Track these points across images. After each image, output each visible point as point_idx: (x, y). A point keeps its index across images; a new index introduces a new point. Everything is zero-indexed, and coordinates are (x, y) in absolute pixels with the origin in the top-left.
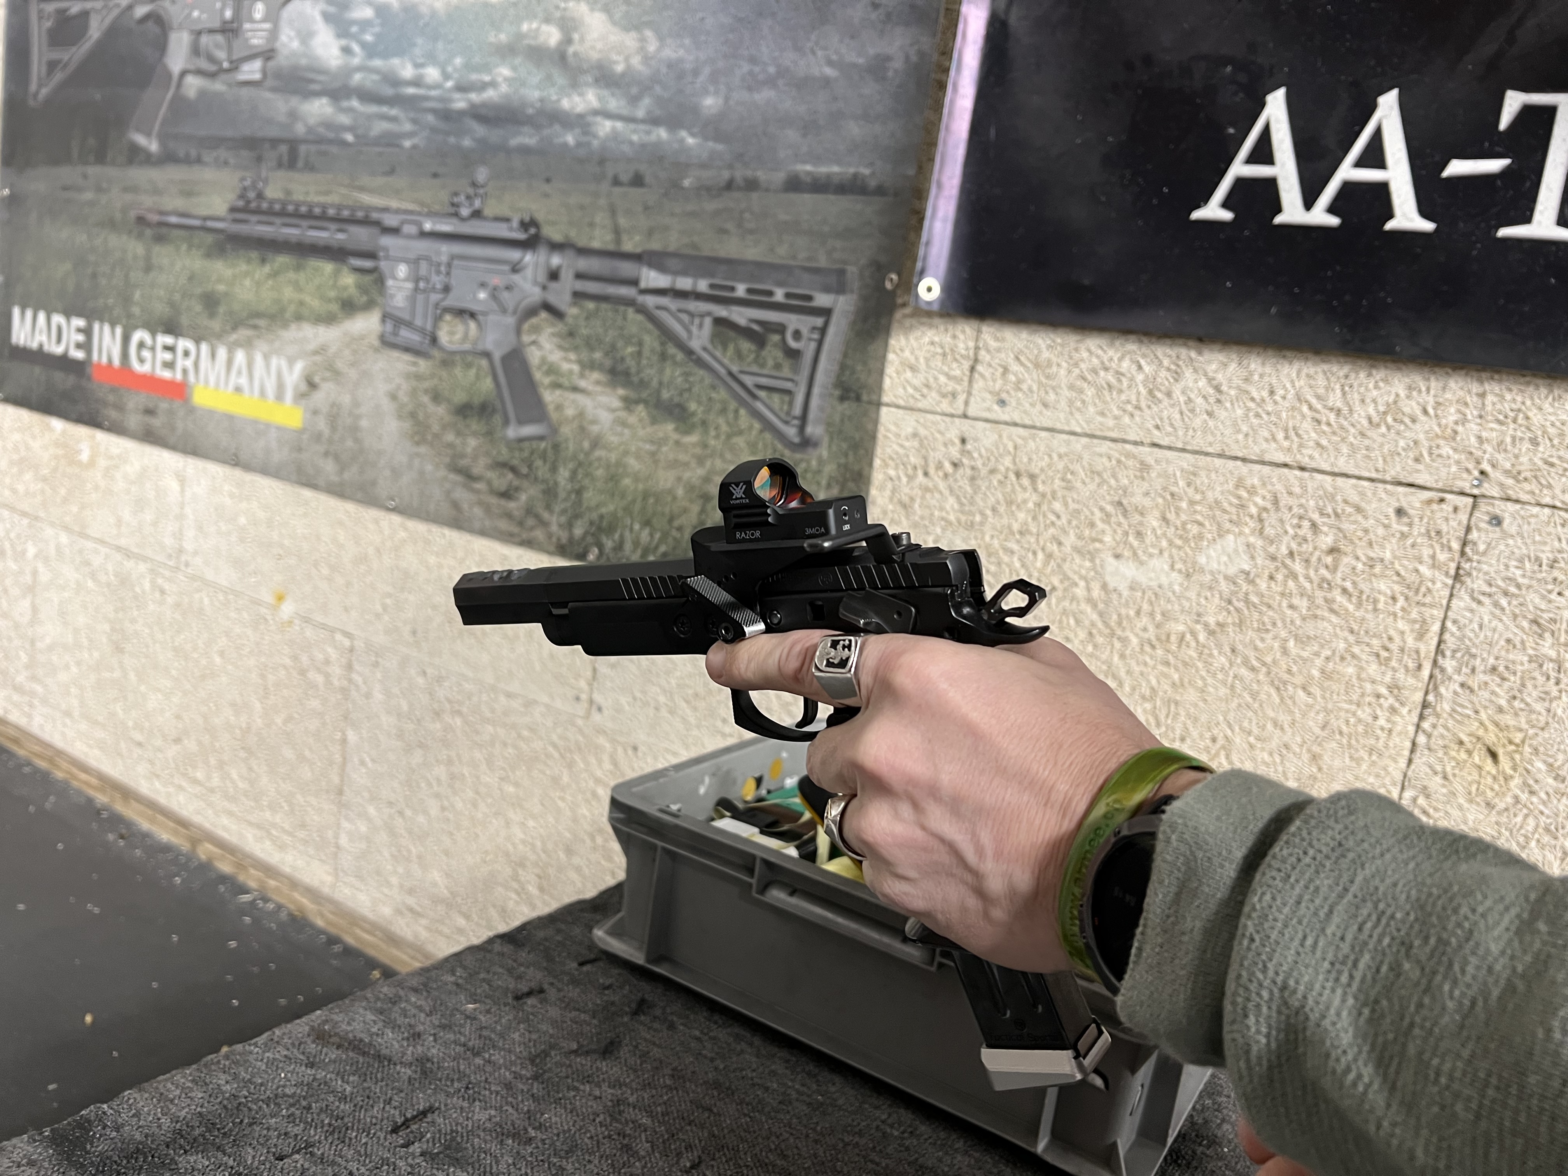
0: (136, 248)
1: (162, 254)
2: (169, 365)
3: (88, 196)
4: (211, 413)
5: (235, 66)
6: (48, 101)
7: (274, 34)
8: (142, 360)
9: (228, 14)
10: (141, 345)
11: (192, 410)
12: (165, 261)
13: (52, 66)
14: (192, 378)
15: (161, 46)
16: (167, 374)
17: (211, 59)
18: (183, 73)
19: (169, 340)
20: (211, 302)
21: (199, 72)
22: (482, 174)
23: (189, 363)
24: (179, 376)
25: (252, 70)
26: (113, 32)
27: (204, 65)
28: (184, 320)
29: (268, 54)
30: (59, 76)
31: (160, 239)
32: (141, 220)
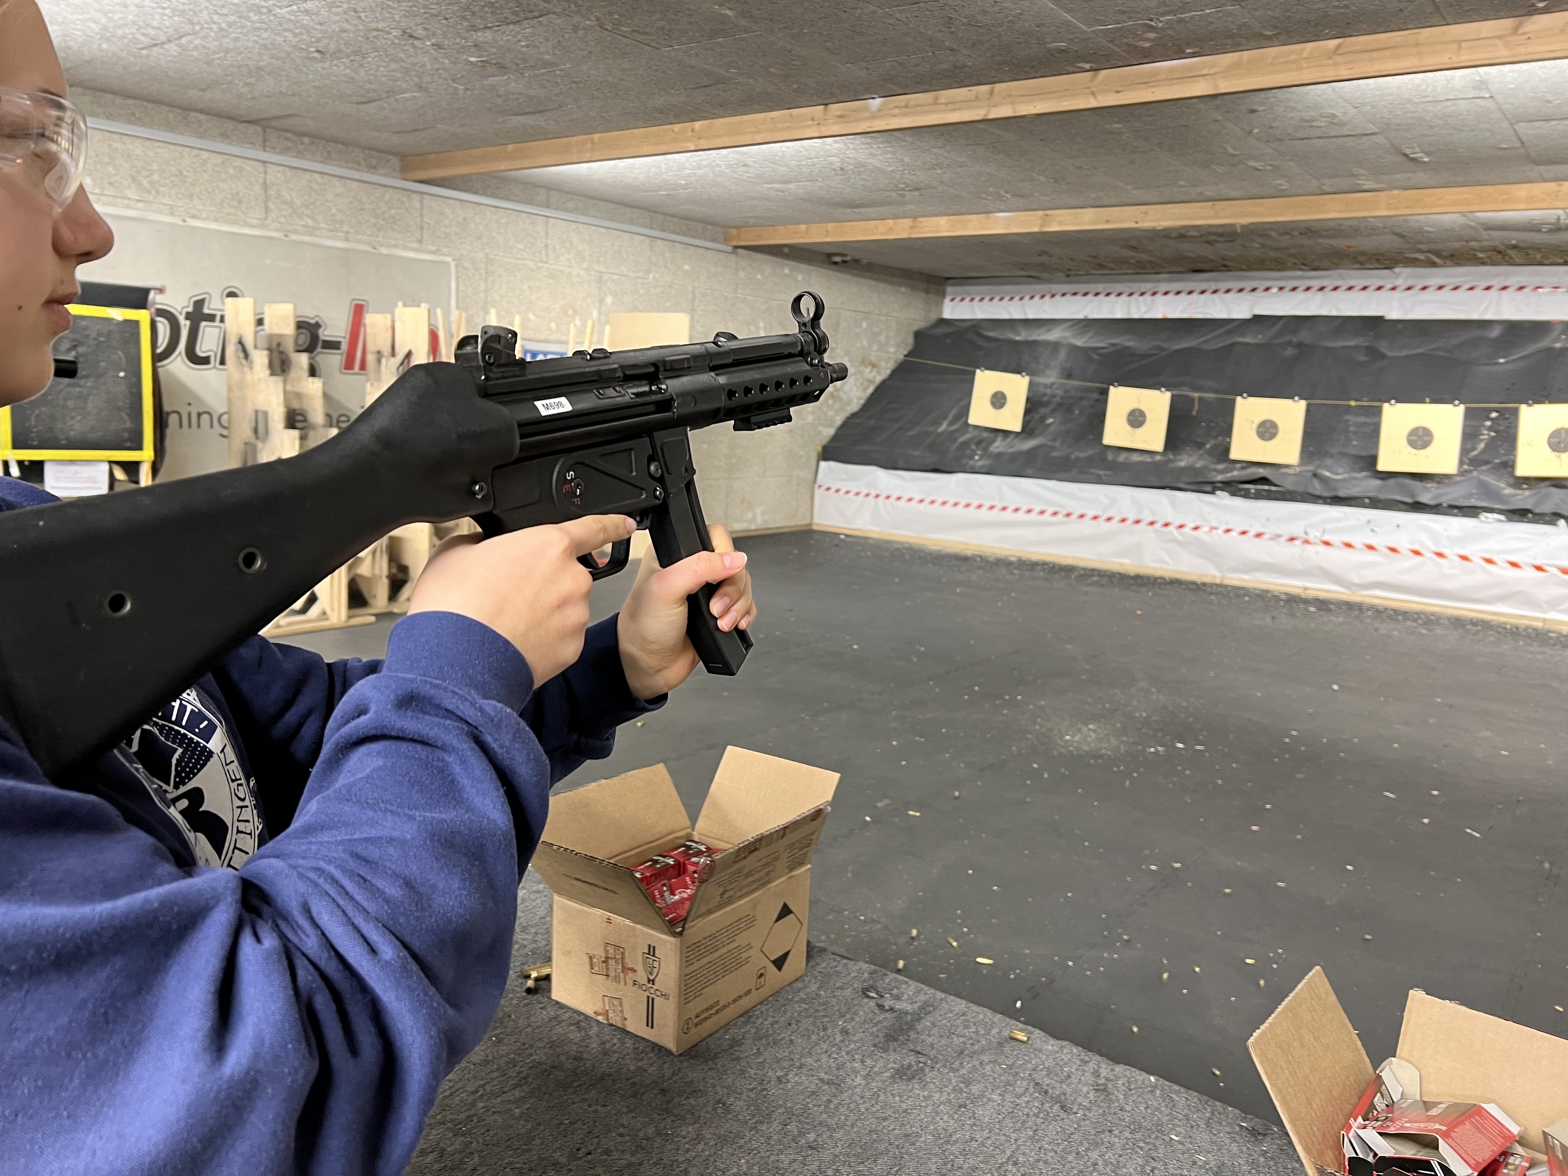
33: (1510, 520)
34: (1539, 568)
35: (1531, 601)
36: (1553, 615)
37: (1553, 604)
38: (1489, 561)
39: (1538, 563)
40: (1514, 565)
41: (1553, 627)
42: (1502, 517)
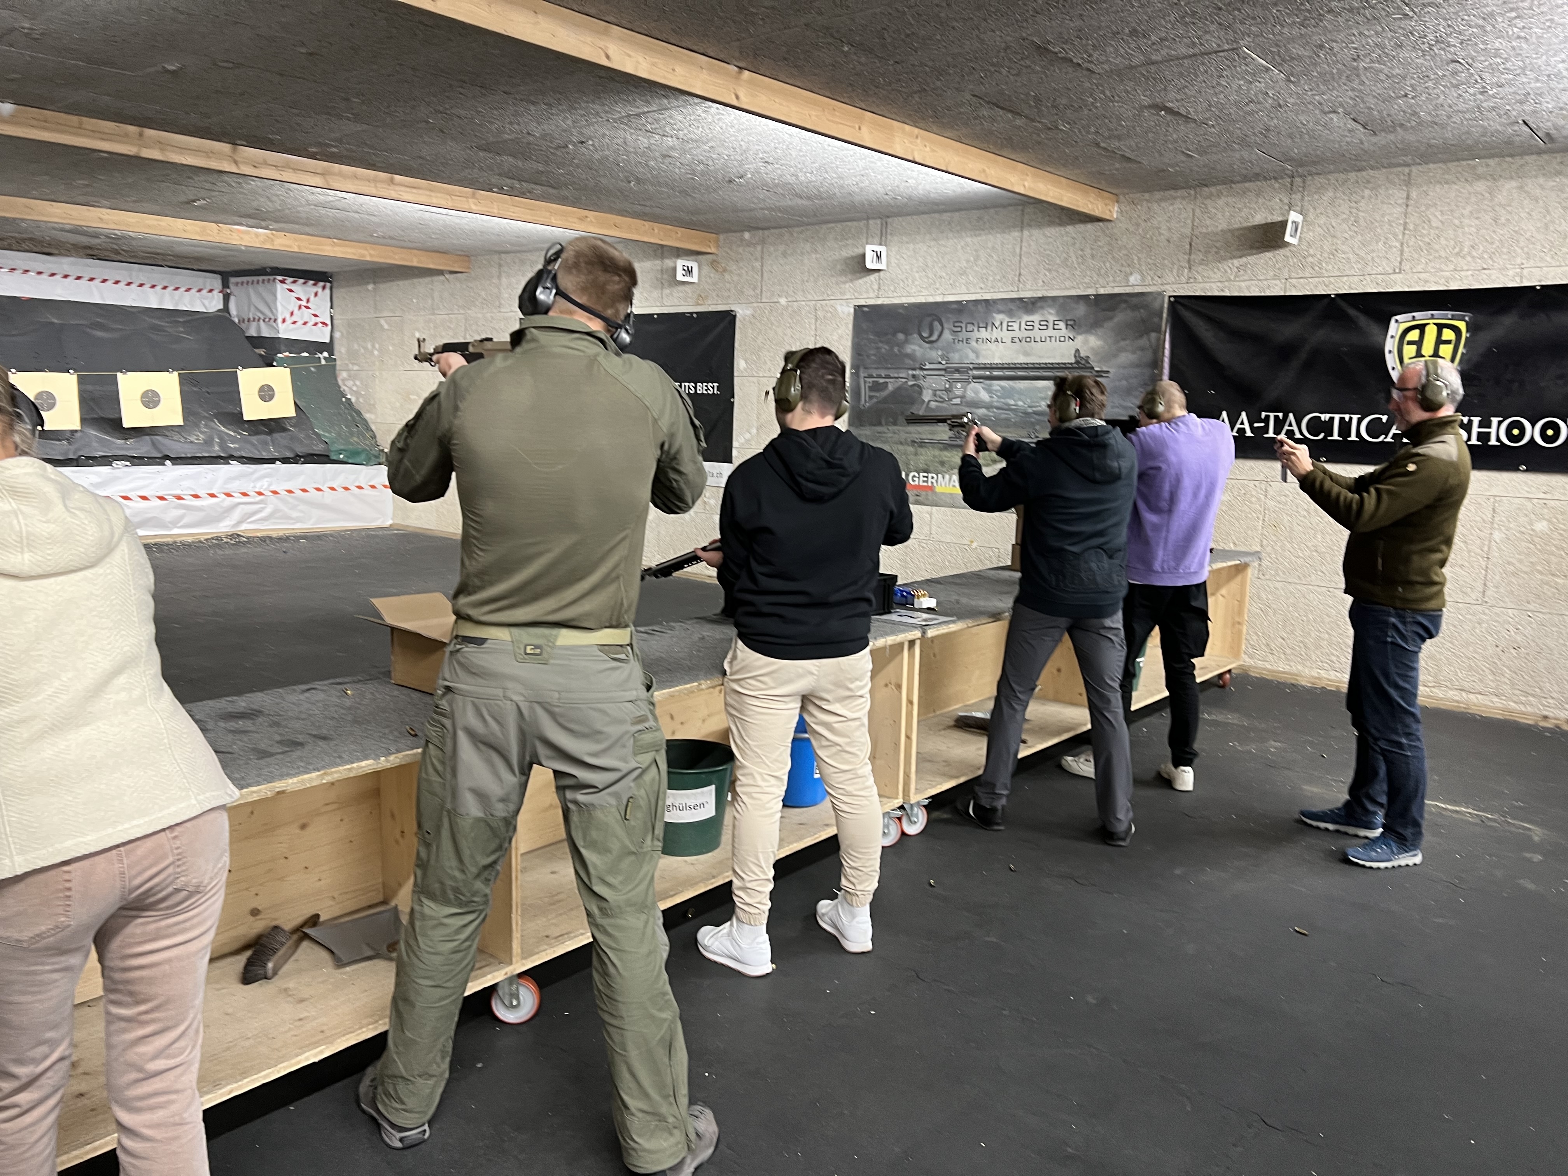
0: (911, 449)
1: (922, 451)
2: (927, 482)
3: (891, 435)
4: (943, 494)
5: (950, 400)
6: (869, 408)
7: (965, 391)
8: (914, 481)
9: (947, 386)
10: (914, 476)
11: (936, 493)
12: (923, 453)
13: (871, 397)
14: (935, 484)
15: (920, 393)
16: (925, 484)
17: (940, 397)
18: (929, 401)
19: (926, 474)
20: (942, 463)
21: (936, 401)
22: (1038, 427)
23: (934, 481)
24: (930, 484)
25: (958, 401)
26: (899, 388)
27: (938, 399)
28: (931, 469)
29: (962, 397)
30: (875, 400)
31: (921, 446)
32: (913, 442)
33: (133, 465)
34: (161, 498)
35: (162, 525)
36: (176, 531)
37: (174, 523)
38: (126, 498)
39: (159, 494)
40: (144, 498)
41: (178, 540)
42: (128, 463)
